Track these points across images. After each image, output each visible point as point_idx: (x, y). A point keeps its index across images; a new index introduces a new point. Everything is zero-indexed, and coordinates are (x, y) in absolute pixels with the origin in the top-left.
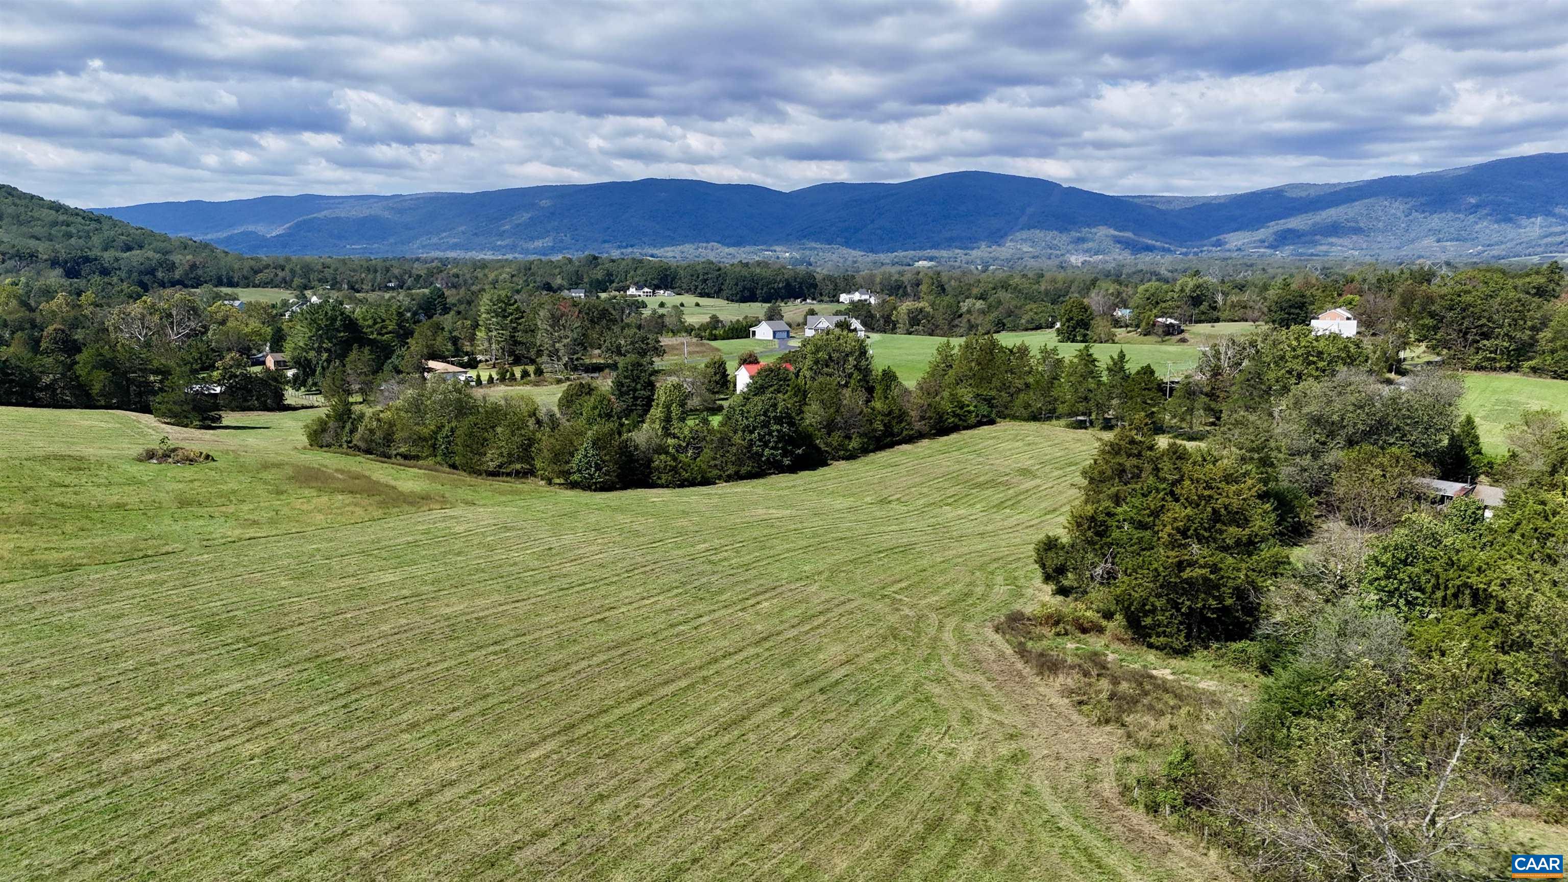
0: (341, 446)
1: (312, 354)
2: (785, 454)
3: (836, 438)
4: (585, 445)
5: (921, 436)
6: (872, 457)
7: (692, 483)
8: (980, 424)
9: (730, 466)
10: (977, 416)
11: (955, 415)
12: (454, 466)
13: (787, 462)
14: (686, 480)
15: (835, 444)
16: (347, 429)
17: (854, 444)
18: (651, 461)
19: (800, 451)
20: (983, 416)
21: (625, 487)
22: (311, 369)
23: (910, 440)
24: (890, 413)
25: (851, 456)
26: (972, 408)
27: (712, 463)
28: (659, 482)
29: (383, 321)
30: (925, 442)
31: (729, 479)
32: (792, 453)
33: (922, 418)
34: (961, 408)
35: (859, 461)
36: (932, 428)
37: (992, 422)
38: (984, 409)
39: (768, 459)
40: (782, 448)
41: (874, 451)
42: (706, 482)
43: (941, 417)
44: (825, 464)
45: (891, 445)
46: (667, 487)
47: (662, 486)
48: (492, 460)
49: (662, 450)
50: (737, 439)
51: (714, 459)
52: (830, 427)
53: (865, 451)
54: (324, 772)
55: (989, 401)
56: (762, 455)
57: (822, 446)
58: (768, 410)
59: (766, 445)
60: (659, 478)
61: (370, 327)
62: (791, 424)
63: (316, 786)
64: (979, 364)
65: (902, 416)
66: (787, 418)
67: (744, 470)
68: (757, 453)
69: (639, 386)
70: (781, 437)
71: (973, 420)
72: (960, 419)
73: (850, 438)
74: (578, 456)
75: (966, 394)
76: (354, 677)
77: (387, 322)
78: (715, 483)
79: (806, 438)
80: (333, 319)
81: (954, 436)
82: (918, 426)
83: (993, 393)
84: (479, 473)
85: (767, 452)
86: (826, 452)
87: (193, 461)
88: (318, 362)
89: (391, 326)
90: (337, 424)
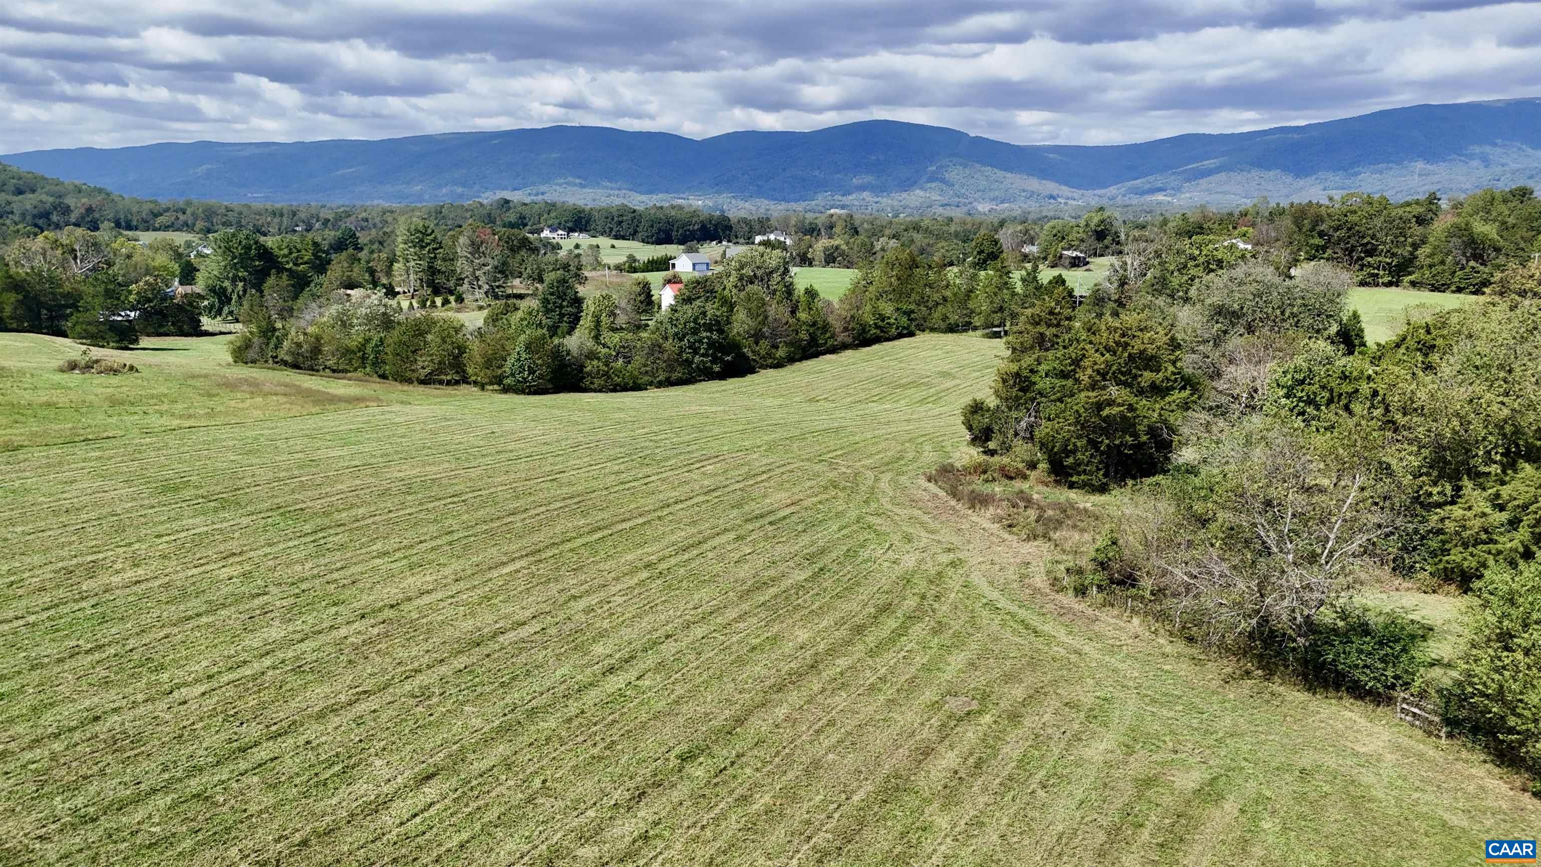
0: (266, 361)
1: (227, 284)
2: (714, 361)
3: (764, 346)
4: (518, 349)
5: (845, 347)
6: (798, 365)
7: (625, 388)
8: (900, 336)
9: (660, 372)
10: (897, 328)
11: (877, 326)
12: (383, 377)
13: (716, 368)
14: (618, 385)
15: (763, 352)
16: (272, 345)
17: (781, 353)
18: (582, 366)
19: (729, 358)
20: (904, 328)
21: (557, 390)
22: (226, 297)
23: (833, 350)
24: (814, 324)
25: (779, 365)
26: (892, 321)
27: (644, 369)
28: (592, 386)
29: (299, 251)
30: (849, 353)
31: (660, 385)
32: (722, 360)
33: (846, 329)
34: (883, 320)
35: (785, 369)
36: (855, 339)
37: (911, 334)
38: (904, 321)
39: (698, 367)
40: (712, 355)
41: (800, 360)
42: (637, 387)
43: (864, 328)
44: (752, 371)
45: (816, 355)
46: (600, 391)
47: (595, 391)
48: (423, 368)
49: (592, 355)
50: (667, 345)
51: (645, 365)
52: (757, 336)
53: (791, 359)
54: (304, 586)
55: (908, 313)
56: (692, 362)
57: (750, 354)
58: (697, 317)
59: (696, 352)
60: (592, 383)
61: (285, 256)
62: (721, 331)
63: (297, 596)
64: (899, 279)
65: (826, 327)
66: (718, 326)
67: (675, 376)
68: (687, 360)
69: (565, 303)
70: (711, 344)
71: (893, 331)
72: (882, 331)
73: (777, 348)
74: (510, 361)
75: (887, 308)
76: (319, 521)
77: (303, 252)
78: (646, 389)
79: (734, 347)
80: (248, 248)
81: (876, 347)
82: (842, 337)
83: (913, 307)
84: (409, 381)
85: (697, 359)
86: (754, 360)
87: (117, 371)
88: (234, 291)
89: (307, 257)
90: (262, 340)
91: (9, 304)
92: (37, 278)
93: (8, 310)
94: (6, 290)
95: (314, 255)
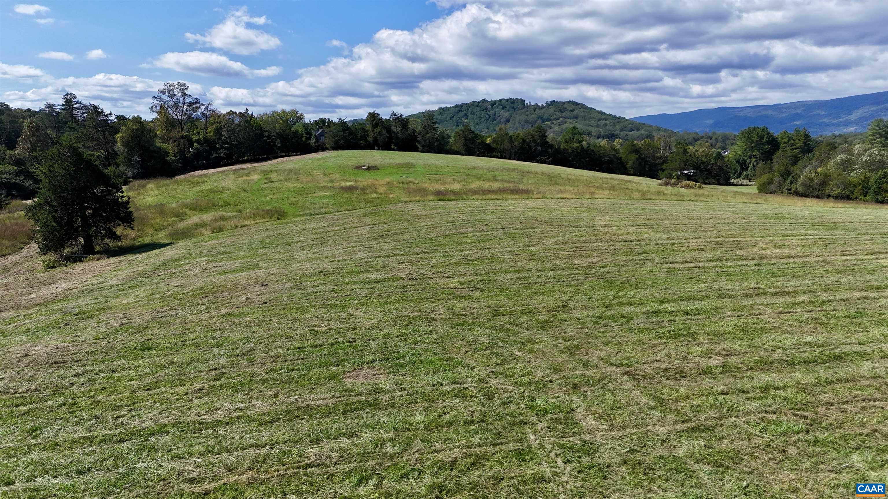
0: (783, 192)
1: (746, 158)
16: (788, 181)
22: (746, 166)
29: (794, 141)
77: (797, 141)
87: (691, 187)
88: (750, 162)
89: (799, 144)
90: (781, 178)
91: (631, 160)
92: (647, 147)
93: (630, 163)
94: (630, 152)
95: (804, 143)
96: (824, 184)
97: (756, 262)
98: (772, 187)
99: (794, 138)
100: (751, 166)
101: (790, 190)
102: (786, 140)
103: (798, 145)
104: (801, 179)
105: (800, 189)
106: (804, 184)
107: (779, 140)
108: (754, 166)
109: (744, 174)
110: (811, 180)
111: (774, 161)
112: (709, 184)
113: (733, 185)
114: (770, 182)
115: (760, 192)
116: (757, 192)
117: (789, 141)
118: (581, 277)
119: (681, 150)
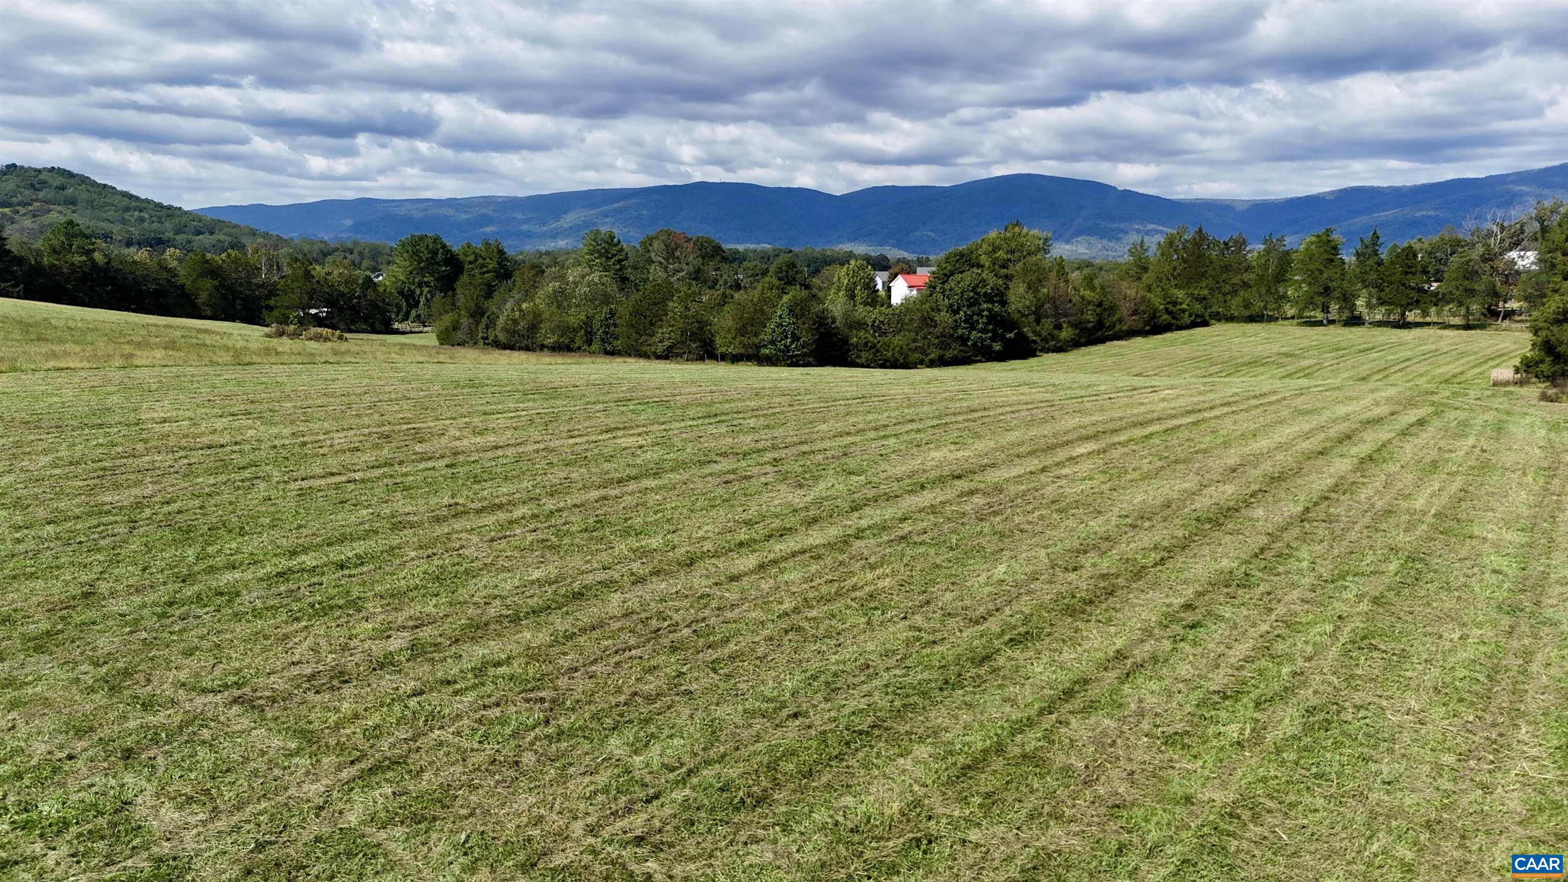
0: (476, 343)
1: (413, 287)
2: (993, 339)
3: (1047, 324)
4: (779, 313)
5: (1131, 334)
6: (1084, 350)
7: (895, 365)
8: (1194, 325)
9: (933, 349)
10: (1190, 316)
11: (1168, 312)
12: (614, 353)
13: (997, 347)
14: (886, 361)
15: (1044, 334)
17: (1066, 334)
18: (845, 341)
19: (1012, 335)
20: (1197, 316)
21: (821, 363)
23: (1121, 336)
24: (1100, 304)
25: (1062, 349)
26: (1184, 306)
27: (913, 345)
28: (858, 361)
30: (1138, 341)
31: (932, 364)
32: (1002, 338)
33: (1135, 313)
34: (1175, 306)
35: (1071, 354)
36: (1147, 323)
37: (1205, 324)
38: (1197, 309)
39: (974, 345)
40: (993, 331)
41: (1086, 344)
42: (906, 366)
43: (1155, 313)
44: (1035, 354)
45: (1103, 340)
46: (868, 366)
47: (863, 366)
48: (661, 342)
49: (856, 326)
50: (940, 318)
51: (915, 341)
52: (1038, 314)
53: (1075, 344)
55: (1201, 299)
56: (968, 339)
57: (1030, 335)
58: (977, 286)
59: (973, 328)
60: (859, 357)
62: (1002, 303)
64: (1183, 263)
65: (1113, 309)
66: (998, 297)
67: (949, 354)
68: (962, 336)
70: (992, 318)
71: (1186, 319)
72: (1173, 318)
73: (1060, 329)
74: (771, 326)
75: (1178, 292)
77: (488, 260)
78: (916, 368)
79: (1015, 323)
80: (435, 253)
81: (1168, 335)
82: (1131, 322)
83: (1205, 292)
84: (645, 356)
85: (974, 335)
86: (1035, 342)
87: (326, 339)
88: (421, 293)
89: (492, 265)
90: (470, 320)
91: (205, 290)
92: (233, 266)
93: (203, 296)
94: (200, 275)
95: (499, 263)
96: (533, 327)
97: (447, 461)
98: (460, 335)
99: (483, 254)
100: (422, 300)
101: (487, 338)
102: (471, 258)
103: (490, 267)
104: (501, 321)
105: (502, 337)
106: (505, 329)
107: (462, 257)
108: (427, 300)
109: (413, 313)
110: (515, 322)
111: (458, 291)
112: (357, 332)
113: (397, 332)
114: (456, 327)
115: (442, 344)
116: (437, 343)
117: (476, 260)
118: (122, 529)
119: (300, 272)
